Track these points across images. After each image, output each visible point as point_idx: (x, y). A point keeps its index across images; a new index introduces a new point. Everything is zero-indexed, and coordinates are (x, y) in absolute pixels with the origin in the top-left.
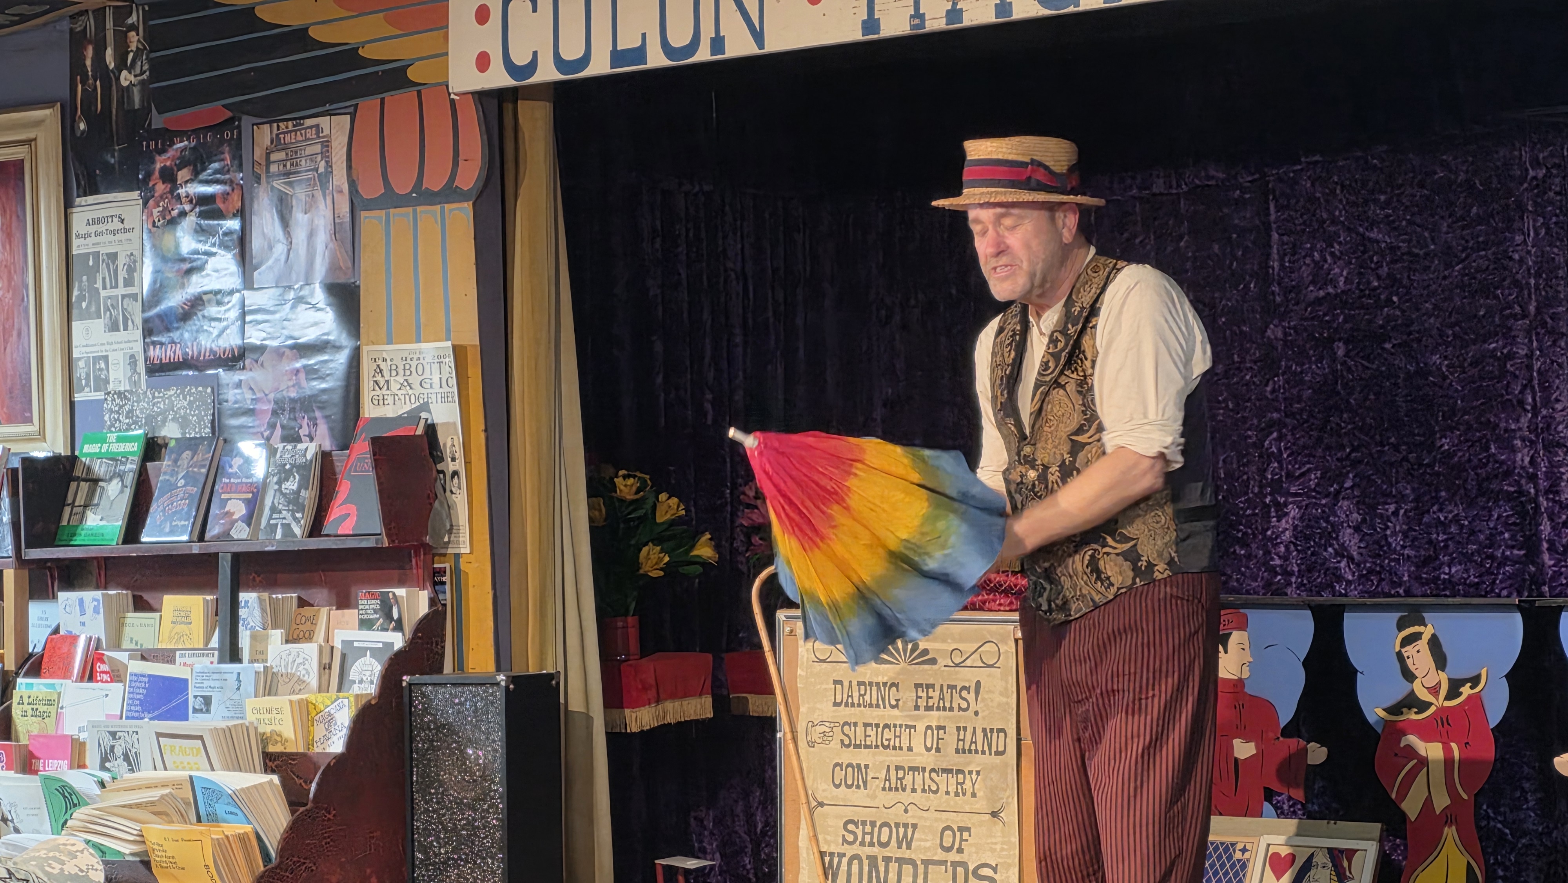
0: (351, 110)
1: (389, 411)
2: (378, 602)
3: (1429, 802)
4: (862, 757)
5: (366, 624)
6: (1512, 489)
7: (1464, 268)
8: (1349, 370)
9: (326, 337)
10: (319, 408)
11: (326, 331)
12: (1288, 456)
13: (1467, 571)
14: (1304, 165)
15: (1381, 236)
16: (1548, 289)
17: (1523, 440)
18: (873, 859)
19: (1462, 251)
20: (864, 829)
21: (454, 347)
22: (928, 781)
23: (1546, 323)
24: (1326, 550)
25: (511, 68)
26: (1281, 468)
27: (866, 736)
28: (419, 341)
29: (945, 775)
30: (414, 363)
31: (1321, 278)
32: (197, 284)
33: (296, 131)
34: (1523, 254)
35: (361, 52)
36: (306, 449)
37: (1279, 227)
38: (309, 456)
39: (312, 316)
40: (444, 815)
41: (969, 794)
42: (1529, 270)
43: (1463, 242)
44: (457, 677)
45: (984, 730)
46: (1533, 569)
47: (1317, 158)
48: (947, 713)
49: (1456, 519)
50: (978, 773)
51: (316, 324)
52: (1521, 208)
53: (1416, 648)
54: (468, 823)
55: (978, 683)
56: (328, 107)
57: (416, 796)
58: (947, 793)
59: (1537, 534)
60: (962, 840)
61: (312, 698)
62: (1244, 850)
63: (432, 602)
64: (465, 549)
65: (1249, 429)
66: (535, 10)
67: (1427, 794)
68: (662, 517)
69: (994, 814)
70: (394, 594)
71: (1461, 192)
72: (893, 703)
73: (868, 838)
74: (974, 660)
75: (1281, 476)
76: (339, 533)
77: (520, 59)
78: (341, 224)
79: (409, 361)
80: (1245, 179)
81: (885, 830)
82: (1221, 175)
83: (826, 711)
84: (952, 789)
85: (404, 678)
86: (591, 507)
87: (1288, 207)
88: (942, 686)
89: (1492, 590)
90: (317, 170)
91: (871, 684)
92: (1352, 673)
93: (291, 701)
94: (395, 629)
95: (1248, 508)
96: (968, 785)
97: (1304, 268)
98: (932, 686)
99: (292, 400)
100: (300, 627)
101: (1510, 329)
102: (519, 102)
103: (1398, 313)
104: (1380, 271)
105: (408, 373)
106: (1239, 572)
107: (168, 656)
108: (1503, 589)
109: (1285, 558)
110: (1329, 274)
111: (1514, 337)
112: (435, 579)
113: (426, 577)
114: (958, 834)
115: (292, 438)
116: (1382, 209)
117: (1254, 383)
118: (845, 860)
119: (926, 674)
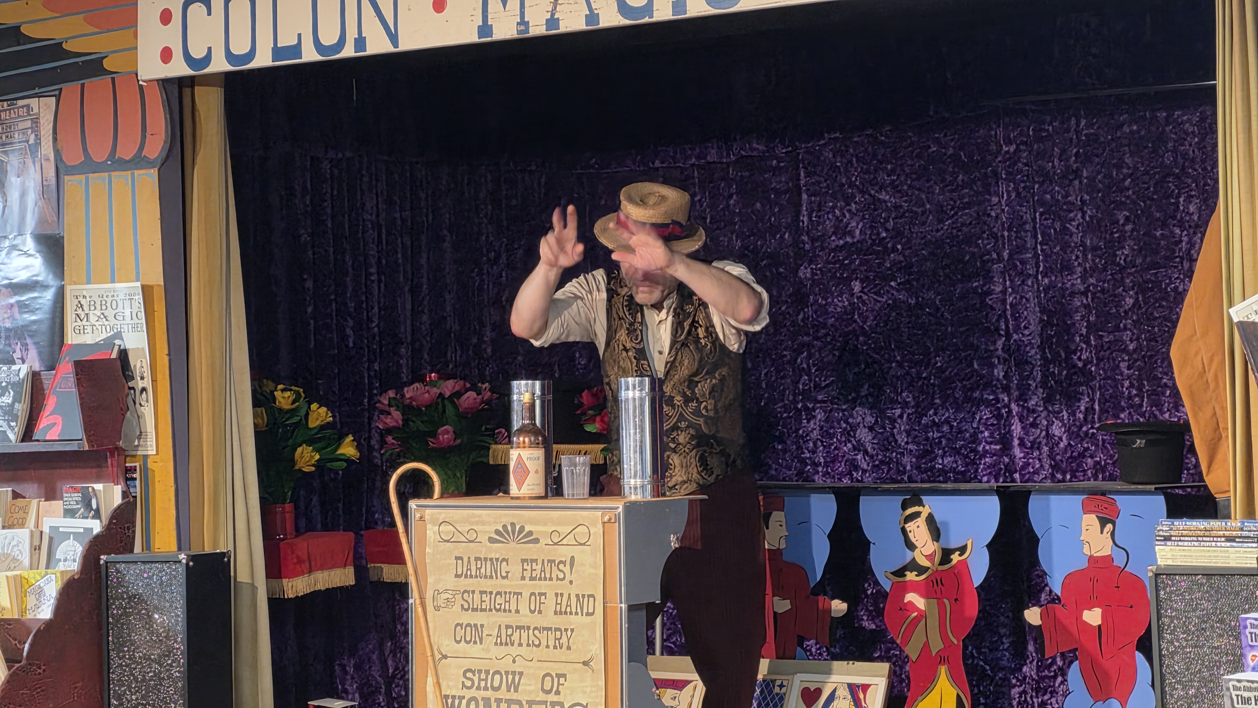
0: (57, 93)
1: (88, 339)
2: (80, 495)
3: (926, 646)
4: (478, 618)
5: (70, 513)
6: (991, 397)
7: (953, 223)
8: (864, 303)
9: (35, 278)
10: (31, 336)
11: (35, 273)
12: (816, 371)
13: (956, 462)
14: (826, 140)
15: (888, 197)
16: (1018, 240)
17: (999, 358)
18: (487, 700)
19: (951, 210)
20: (479, 677)
21: (143, 287)
22: (532, 638)
23: (1017, 266)
24: (845, 445)
25: (189, 59)
26: (810, 380)
27: (482, 601)
28: (113, 281)
29: (545, 632)
30: (109, 300)
31: (841, 230)
33: (10, 110)
34: (998, 211)
35: (64, 46)
36: (20, 370)
37: (808, 190)
38: (22, 375)
39: (24, 261)
40: (135, 669)
41: (565, 647)
42: (1003, 225)
43: (952, 203)
44: (147, 556)
45: (577, 596)
46: (1007, 460)
47: (837, 135)
48: (548, 582)
49: (947, 422)
50: (572, 630)
51: (27, 267)
52: (995, 174)
53: (917, 524)
54: (155, 675)
55: (573, 558)
56: (37, 91)
57: (111, 653)
58: (548, 647)
59: (1010, 432)
60: (559, 684)
61: (25, 574)
62: (781, 686)
63: (125, 494)
64: (152, 451)
65: (785, 349)
66: (209, 14)
67: (925, 639)
68: (314, 423)
69: (585, 663)
70: (93, 489)
71: (950, 163)
72: (504, 574)
73: (483, 684)
74: (570, 540)
75: (810, 387)
76: (47, 438)
77: (198, 53)
78: (48, 185)
79: (105, 298)
80: (781, 151)
81: (497, 677)
82: (761, 148)
83: (449, 581)
84: (551, 643)
85: (102, 557)
86: (255, 416)
87: (815, 173)
88: (543, 560)
89: (976, 477)
90: (28, 141)
91: (486, 559)
92: (866, 544)
93: (7, 577)
94: (93, 517)
95: (785, 412)
96: (564, 640)
97: (827, 222)
98: (536, 561)
99: (8, 330)
100: (15, 516)
101: (989, 271)
102: (196, 87)
103: (902, 258)
104: (888, 225)
105: (104, 307)
106: (778, 464)
108: (984, 475)
109: (814, 452)
110: (847, 227)
111: (993, 277)
112: (128, 476)
113: (119, 474)
114: (556, 680)
115: (7, 360)
116: (889, 176)
117: (789, 313)
118: (464, 702)
119: (530, 551)
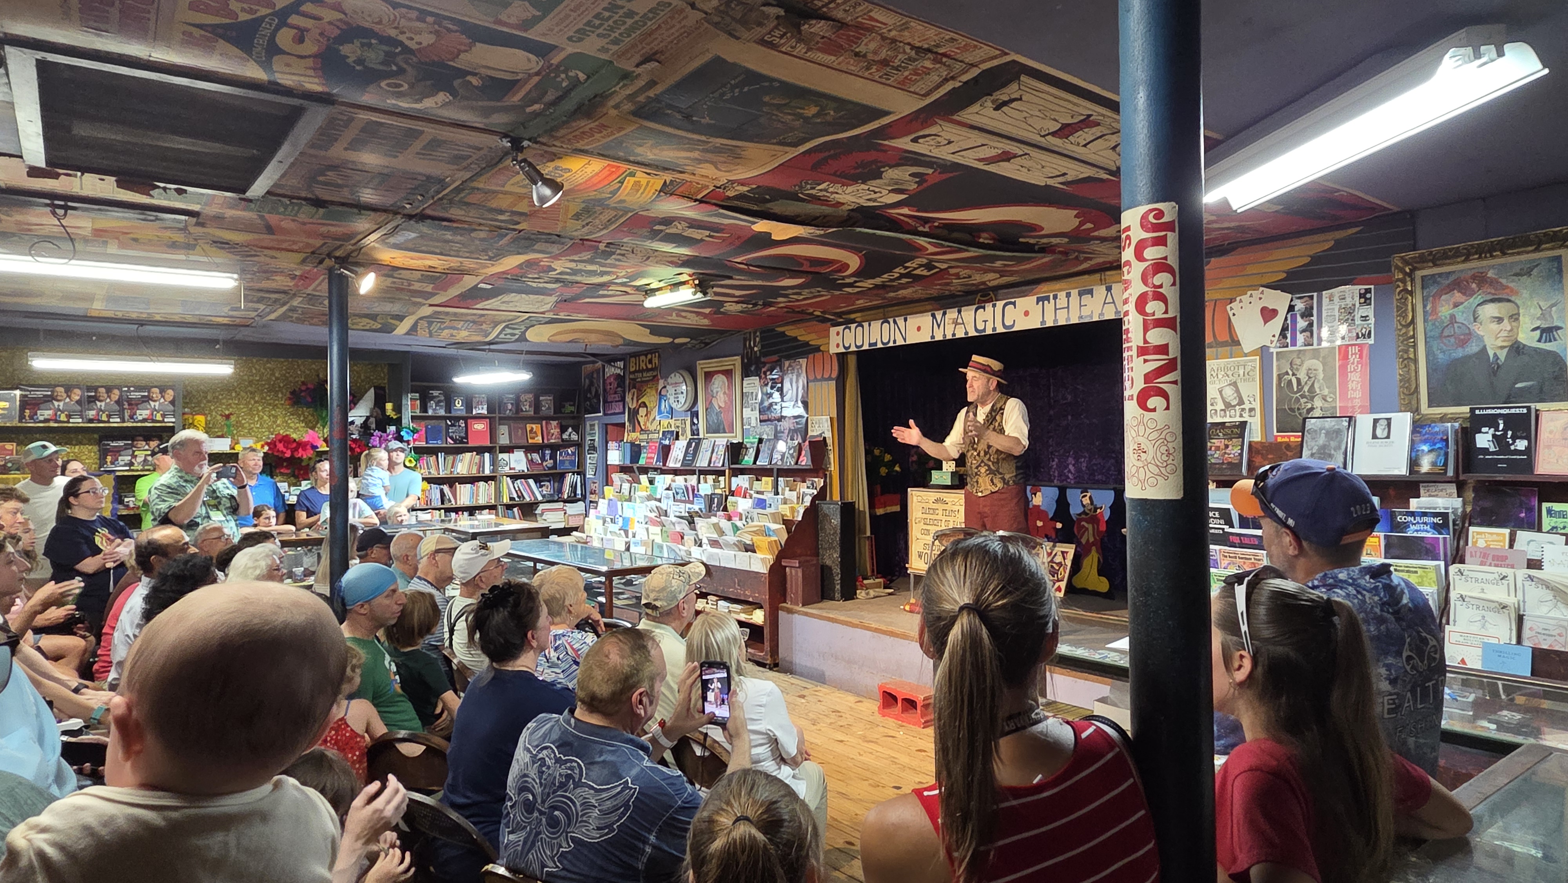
1: (815, 434)
2: (811, 482)
3: (1088, 540)
4: (928, 527)
5: (808, 488)
6: (1115, 456)
10: (798, 432)
12: (1055, 445)
13: (1103, 477)
14: (1058, 369)
15: (1080, 388)
20: (930, 546)
21: (831, 418)
24: (1064, 472)
25: (845, 348)
26: (1053, 448)
27: (930, 522)
28: (822, 416)
32: (771, 400)
35: (809, 343)
36: (795, 442)
38: (796, 445)
40: (826, 537)
44: (830, 502)
47: (1063, 367)
48: (951, 517)
49: (1100, 463)
53: (1085, 499)
54: (832, 539)
57: (819, 532)
61: (794, 506)
63: (824, 482)
64: (833, 470)
66: (851, 333)
67: (1088, 538)
68: (886, 460)
70: (815, 480)
72: (937, 514)
76: (802, 464)
77: (847, 346)
78: (804, 386)
79: (820, 421)
80: (1045, 372)
83: (920, 515)
85: (817, 502)
87: (1056, 379)
88: (950, 510)
89: (1109, 483)
90: (799, 372)
91: (931, 509)
92: (1068, 505)
93: (790, 507)
94: (815, 489)
95: (1044, 458)
98: (947, 510)
99: (792, 430)
100: (793, 488)
102: (848, 356)
104: (1080, 397)
105: (820, 424)
107: (761, 493)
110: (1066, 397)
112: (825, 477)
113: (822, 476)
115: (792, 439)
116: (1081, 380)
119: (945, 507)
